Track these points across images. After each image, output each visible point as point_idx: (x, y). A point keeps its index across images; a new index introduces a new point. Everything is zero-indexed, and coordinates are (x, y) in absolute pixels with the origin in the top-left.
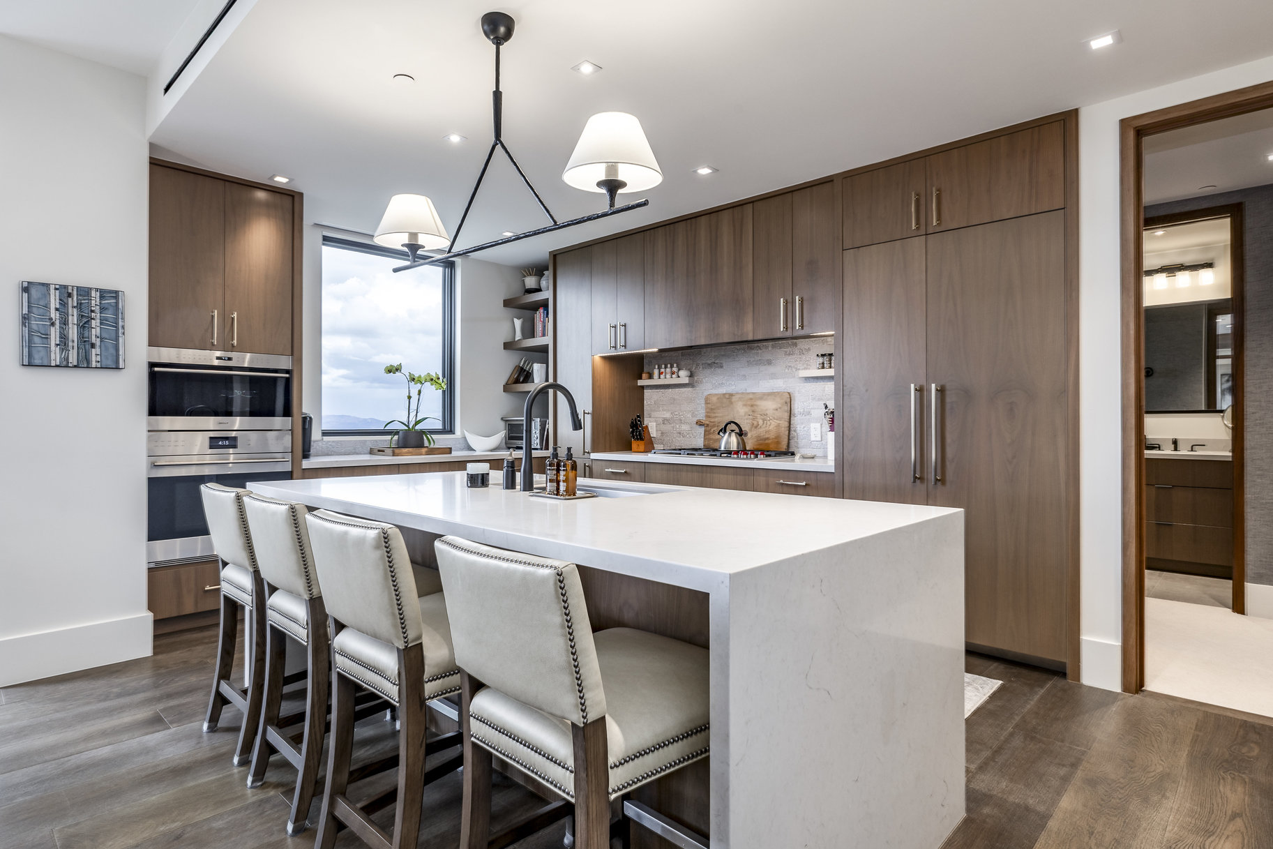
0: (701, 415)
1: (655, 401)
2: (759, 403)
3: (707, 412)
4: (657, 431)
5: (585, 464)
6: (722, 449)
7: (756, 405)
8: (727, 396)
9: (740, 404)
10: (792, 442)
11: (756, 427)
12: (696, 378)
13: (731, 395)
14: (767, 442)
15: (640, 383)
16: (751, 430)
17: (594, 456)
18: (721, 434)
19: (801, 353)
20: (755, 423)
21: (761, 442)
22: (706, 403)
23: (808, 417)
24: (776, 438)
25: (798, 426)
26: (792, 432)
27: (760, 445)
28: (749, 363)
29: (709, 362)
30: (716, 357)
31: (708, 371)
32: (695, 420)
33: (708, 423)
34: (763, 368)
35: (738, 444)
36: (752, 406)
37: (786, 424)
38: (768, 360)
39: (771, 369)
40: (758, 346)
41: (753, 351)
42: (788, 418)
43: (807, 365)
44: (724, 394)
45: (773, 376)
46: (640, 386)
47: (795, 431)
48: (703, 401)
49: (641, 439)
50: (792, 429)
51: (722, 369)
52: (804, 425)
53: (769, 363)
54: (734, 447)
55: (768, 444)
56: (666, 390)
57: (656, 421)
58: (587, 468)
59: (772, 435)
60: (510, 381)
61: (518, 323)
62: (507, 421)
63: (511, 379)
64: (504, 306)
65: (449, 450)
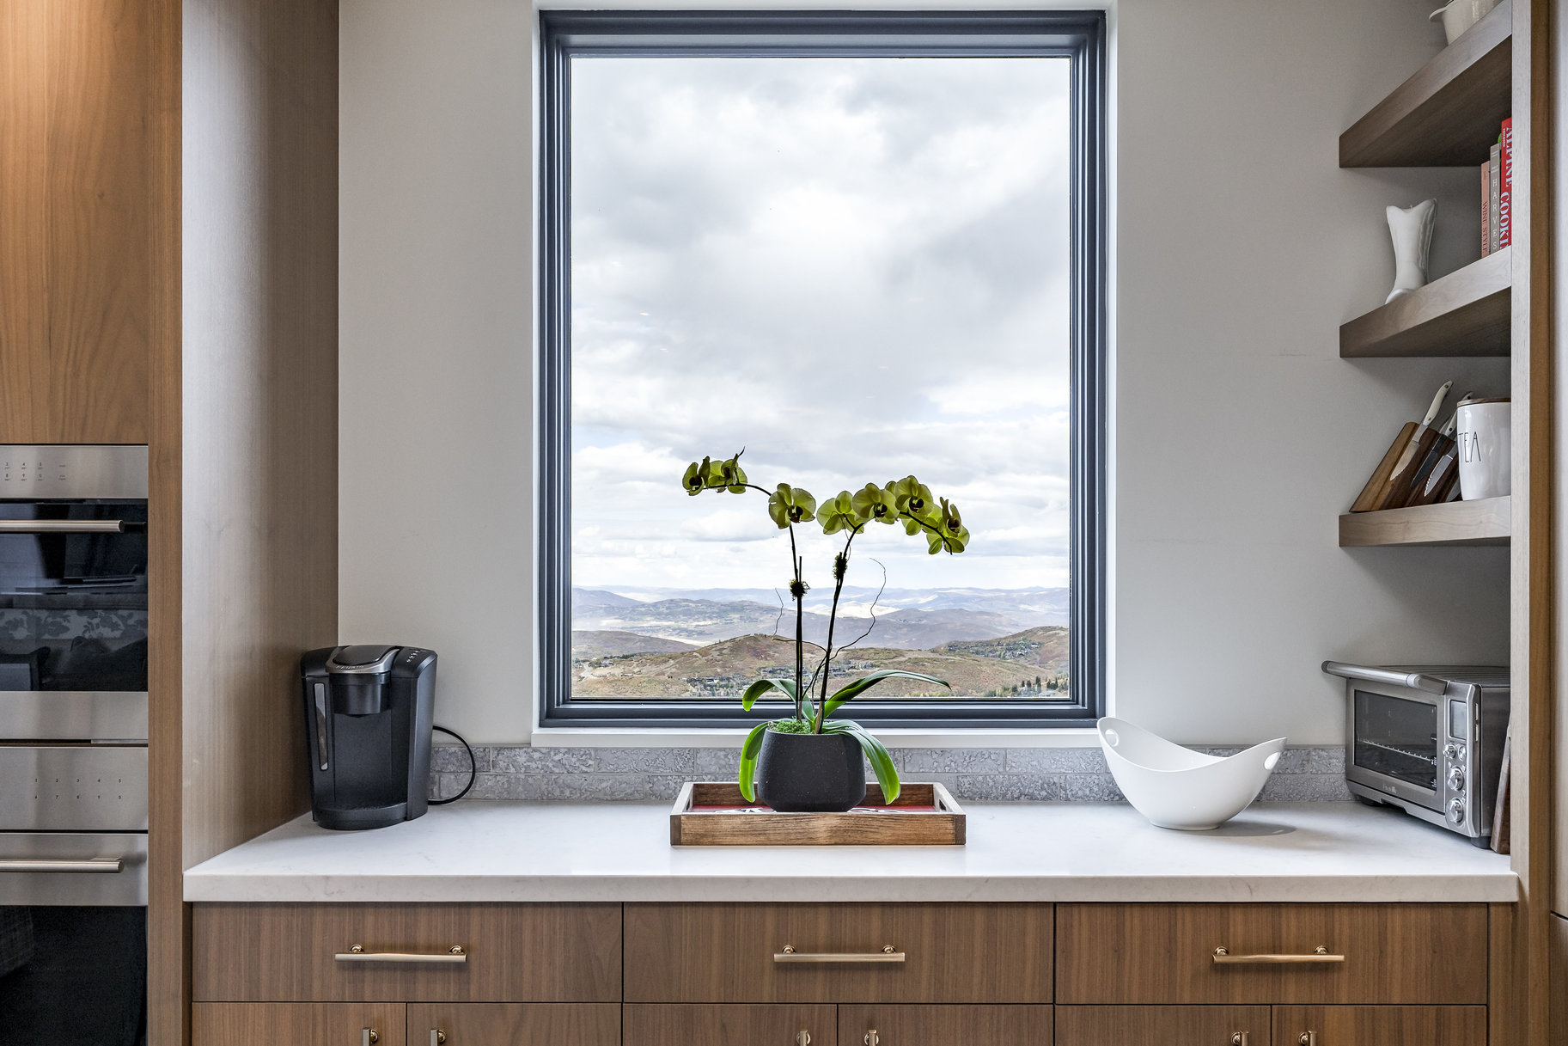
60: (1370, 498)
61: (1405, 225)
62: (1350, 680)
63: (1376, 488)
64: (1344, 164)
65: (950, 826)
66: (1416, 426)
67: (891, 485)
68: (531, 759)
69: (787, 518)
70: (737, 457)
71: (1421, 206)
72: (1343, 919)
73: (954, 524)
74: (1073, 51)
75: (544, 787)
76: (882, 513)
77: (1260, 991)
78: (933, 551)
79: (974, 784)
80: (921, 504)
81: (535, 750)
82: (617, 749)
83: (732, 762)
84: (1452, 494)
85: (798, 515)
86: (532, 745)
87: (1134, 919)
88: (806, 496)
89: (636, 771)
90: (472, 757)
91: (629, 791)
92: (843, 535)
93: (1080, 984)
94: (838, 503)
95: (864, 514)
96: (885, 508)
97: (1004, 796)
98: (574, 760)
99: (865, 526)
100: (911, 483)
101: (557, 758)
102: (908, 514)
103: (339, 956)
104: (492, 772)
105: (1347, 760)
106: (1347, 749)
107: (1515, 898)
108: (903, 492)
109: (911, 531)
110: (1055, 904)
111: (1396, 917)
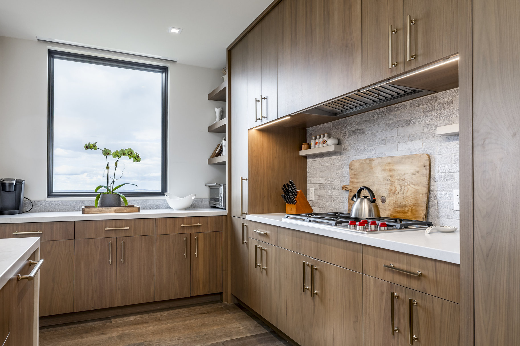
0: (347, 182)
1: (314, 169)
2: (396, 167)
3: (351, 178)
4: (315, 195)
5: (243, 224)
6: (353, 215)
7: (394, 170)
8: (368, 162)
9: (379, 169)
10: (432, 211)
11: (394, 193)
12: (343, 146)
13: (371, 160)
14: (404, 209)
15: (302, 153)
16: (389, 196)
17: (249, 217)
18: (355, 199)
19: (443, 107)
20: (393, 188)
21: (399, 209)
22: (351, 169)
23: (450, 182)
24: (413, 205)
25: (439, 192)
26: (432, 200)
27: (397, 212)
28: (388, 127)
29: (353, 129)
30: (359, 123)
31: (352, 138)
32: (342, 185)
33: (351, 188)
34: (401, 130)
35: (370, 211)
36: (390, 170)
37: (425, 190)
38: (406, 120)
39: (410, 130)
40: (396, 107)
41: (392, 113)
42: (427, 183)
43: (449, 121)
44: (365, 160)
45: (412, 138)
46: (302, 156)
47: (435, 198)
48: (348, 168)
49: (293, 203)
50: (432, 196)
51: (363, 135)
52: (445, 192)
53: (408, 123)
54: (365, 214)
55: (404, 212)
56: (322, 159)
57: (315, 187)
58: (245, 228)
59: (410, 202)
60: (213, 156)
61: (218, 111)
62: (210, 186)
63: (213, 154)
64: (209, 99)
65: (137, 209)
66: (220, 144)
67: (126, 150)
68: (46, 203)
69: (106, 155)
70: (96, 143)
71: (220, 108)
72: (201, 219)
73: (138, 157)
74: (162, 72)
75: (49, 209)
76: (124, 154)
77: (189, 231)
78: (134, 162)
79: (142, 206)
80: (132, 153)
81: (47, 201)
82: (66, 201)
83: (92, 203)
84: (222, 155)
85: (108, 154)
86: (46, 200)
87: (169, 220)
88: (110, 151)
89: (71, 205)
90: (32, 203)
91: (69, 209)
92: (117, 158)
93: (159, 231)
94: (116, 152)
95: (121, 154)
96: (125, 153)
97: (148, 208)
98: (56, 203)
99: (121, 157)
100: (130, 149)
101: (52, 203)
102: (129, 155)
103: (13, 233)
104: (36, 206)
105: (209, 201)
106: (209, 199)
107: (226, 215)
108: (129, 151)
109: (130, 158)
110: (155, 218)
111: (210, 218)
